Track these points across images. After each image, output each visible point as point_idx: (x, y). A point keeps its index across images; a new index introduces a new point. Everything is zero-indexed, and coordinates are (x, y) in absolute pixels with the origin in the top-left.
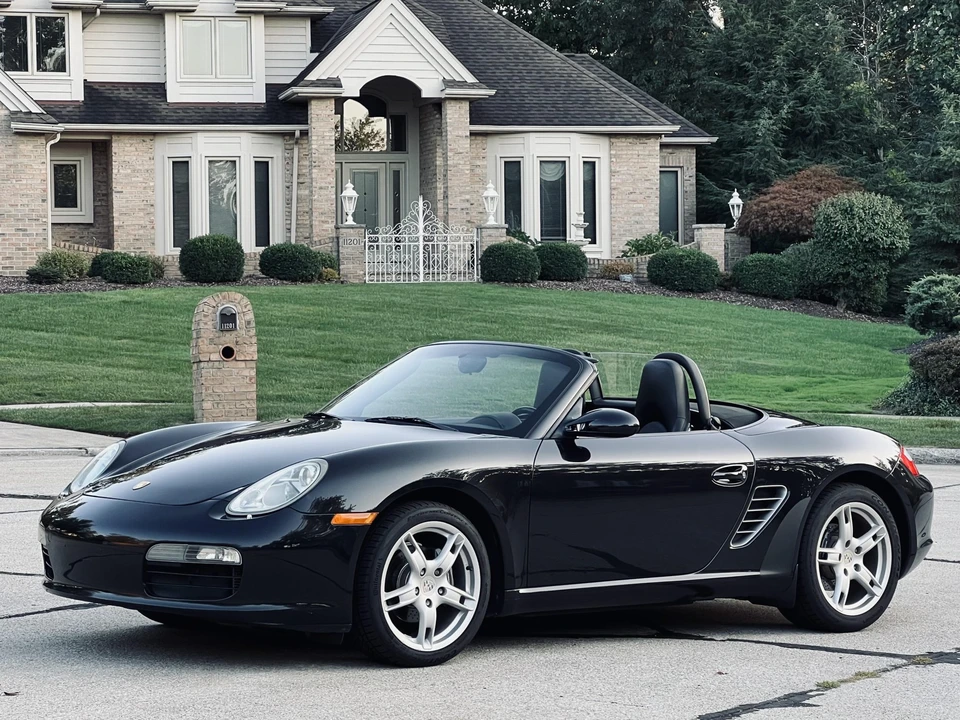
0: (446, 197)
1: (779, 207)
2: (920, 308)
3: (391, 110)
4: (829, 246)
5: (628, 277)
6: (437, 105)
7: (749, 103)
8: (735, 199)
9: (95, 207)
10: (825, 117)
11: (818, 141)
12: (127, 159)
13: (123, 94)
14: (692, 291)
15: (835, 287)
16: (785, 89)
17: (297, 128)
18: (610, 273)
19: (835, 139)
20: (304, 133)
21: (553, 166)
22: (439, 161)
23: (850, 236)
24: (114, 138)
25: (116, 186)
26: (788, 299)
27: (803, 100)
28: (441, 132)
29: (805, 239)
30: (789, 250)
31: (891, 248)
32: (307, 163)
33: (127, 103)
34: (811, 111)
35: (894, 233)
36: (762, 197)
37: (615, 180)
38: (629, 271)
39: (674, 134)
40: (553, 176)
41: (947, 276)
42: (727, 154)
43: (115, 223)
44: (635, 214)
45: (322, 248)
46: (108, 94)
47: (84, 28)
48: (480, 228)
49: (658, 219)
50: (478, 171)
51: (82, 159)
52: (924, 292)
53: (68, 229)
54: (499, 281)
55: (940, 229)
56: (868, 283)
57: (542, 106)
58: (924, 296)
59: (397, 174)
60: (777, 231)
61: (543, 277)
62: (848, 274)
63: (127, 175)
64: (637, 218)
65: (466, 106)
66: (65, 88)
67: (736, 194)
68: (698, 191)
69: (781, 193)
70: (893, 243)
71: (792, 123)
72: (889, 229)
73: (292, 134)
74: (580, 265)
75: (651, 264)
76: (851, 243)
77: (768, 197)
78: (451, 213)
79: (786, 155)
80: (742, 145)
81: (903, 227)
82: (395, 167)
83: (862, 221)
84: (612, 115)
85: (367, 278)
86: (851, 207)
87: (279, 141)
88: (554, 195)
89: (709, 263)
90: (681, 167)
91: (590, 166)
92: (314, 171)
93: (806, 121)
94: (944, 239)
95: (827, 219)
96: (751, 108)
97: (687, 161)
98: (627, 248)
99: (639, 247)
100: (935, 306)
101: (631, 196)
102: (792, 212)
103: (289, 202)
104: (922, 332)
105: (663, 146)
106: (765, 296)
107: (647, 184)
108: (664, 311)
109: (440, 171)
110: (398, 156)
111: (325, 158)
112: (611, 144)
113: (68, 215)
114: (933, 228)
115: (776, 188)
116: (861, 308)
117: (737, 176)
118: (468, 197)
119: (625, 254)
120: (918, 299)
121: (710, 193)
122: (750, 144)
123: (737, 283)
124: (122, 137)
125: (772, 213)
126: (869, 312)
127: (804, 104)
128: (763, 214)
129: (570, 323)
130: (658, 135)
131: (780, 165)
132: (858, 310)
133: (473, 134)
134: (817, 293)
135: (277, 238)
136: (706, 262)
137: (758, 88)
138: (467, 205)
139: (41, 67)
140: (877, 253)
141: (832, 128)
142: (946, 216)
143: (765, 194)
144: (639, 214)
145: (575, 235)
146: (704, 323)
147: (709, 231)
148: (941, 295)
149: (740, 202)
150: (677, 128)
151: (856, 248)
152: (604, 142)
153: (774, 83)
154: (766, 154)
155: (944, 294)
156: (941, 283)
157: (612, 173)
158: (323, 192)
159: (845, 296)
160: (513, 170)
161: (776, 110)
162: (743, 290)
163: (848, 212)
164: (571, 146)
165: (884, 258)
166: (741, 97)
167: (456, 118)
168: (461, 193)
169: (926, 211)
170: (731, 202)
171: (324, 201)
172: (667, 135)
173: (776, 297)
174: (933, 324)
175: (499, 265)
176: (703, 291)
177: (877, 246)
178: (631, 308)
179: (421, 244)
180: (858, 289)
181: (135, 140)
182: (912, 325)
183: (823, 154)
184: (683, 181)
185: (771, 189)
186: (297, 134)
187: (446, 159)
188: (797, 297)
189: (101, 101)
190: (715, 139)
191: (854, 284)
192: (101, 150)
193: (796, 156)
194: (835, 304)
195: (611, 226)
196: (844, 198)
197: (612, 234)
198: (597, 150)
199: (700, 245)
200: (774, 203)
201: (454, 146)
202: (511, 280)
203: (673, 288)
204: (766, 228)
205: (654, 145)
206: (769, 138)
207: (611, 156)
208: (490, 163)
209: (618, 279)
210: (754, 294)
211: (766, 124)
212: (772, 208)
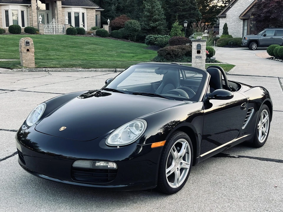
0: (58, 19)
2: (148, 41)
3: (46, 2)
4: (128, 29)
5: (92, 34)
6: (55, 1)
8: (109, 21)
10: (123, 6)
11: (121, 11)
14: (104, 37)
15: (128, 37)
17: (29, 5)
18: (89, 33)
19: (124, 10)
20: (30, 6)
21: (76, 14)
22: (56, 12)
23: (131, 27)
26: (121, 39)
28: (56, 6)
29: (122, 28)
30: (120, 30)
32: (31, 11)
34: (121, 5)
35: (138, 27)
36: (114, 20)
39: (98, 9)
40: (77, 15)
42: (105, 12)
45: (36, 28)
48: (65, 25)
49: (95, 24)
50: (63, 14)
54: (70, 34)
56: (134, 36)
57: (74, 2)
59: (48, 14)
60: (117, 26)
61: (78, 34)
62: (131, 34)
64: (92, 23)
65: (61, 2)
67: (109, 19)
68: (101, 19)
69: (117, 20)
70: (138, 29)
71: (117, 7)
73: (28, 6)
74: (84, 32)
75: (96, 32)
77: (115, 20)
78: (59, 22)
79: (116, 13)
80: (108, 11)
81: (140, 26)
82: (47, 13)
83: (133, 25)
84: (87, 4)
85: (44, 33)
87: (25, 7)
88: (77, 19)
89: (106, 32)
90: (98, 15)
91: (83, 14)
92: (33, 13)
93: (120, 7)
94: (146, 28)
95: (127, 24)
96: (110, 4)
97: (99, 13)
99: (93, 29)
100: (151, 41)
101: (91, 19)
102: (120, 23)
103: (28, 19)
104: (148, 45)
105: (96, 11)
106: (117, 38)
107: (93, 17)
109: (56, 14)
110: (47, 11)
111: (35, 11)
112: (87, 10)
114: (144, 26)
116: (132, 40)
117: (108, 16)
119: (91, 30)
120: (148, 39)
121: (103, 19)
122: (110, 11)
123: (111, 36)
126: (134, 41)
127: (119, 4)
128: (114, 23)
129: (87, 43)
130: (95, 9)
131: (116, 15)
132: (132, 41)
133: (62, 7)
134: (125, 38)
135: (26, 26)
138: (62, 20)
141: (124, 8)
142: (146, 24)
145: (81, 26)
146: (110, 43)
147: (106, 26)
148: (152, 39)
150: (98, 7)
151: (132, 30)
152: (86, 9)
154: (113, 13)
156: (151, 36)
157: (87, 15)
158: (34, 17)
159: (130, 38)
160: (69, 14)
161: (115, 5)
162: (113, 37)
163: (131, 23)
164: (80, 10)
165: (137, 32)
167: (59, 4)
168: (60, 18)
169: (143, 23)
170: (108, 21)
171: (35, 18)
172: (97, 9)
173: (118, 38)
174: (150, 44)
175: (70, 32)
176: (106, 37)
177: (136, 29)
178: (96, 40)
179: (54, 27)
180: (132, 37)
182: (146, 44)
184: (98, 17)
186: (29, 6)
187: (57, 12)
190: (104, 10)
193: (118, 13)
194: (128, 39)
196: (130, 21)
197: (87, 26)
198: (84, 11)
199: (104, 28)
200: (116, 21)
201: (59, 9)
202: (72, 34)
203: (101, 36)
204: (115, 26)
205: (94, 10)
206: (114, 10)
207: (87, 12)
208: (65, 12)
209: (90, 34)
210: (115, 38)
211: (113, 7)
212: (116, 22)
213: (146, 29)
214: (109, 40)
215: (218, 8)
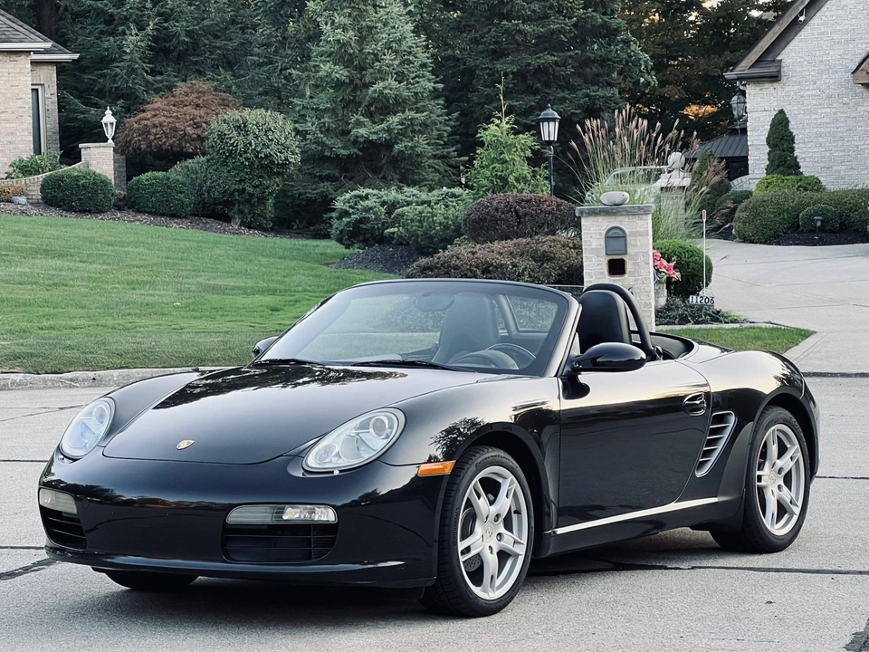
1: (161, 125)
2: (349, 223)
4: (225, 163)
5: (22, 200)
7: (110, 20)
8: (109, 118)
10: (189, 33)
11: (181, 57)
14: (90, 212)
15: (229, 204)
19: (198, 55)
23: (245, 152)
26: (185, 217)
27: (166, 17)
29: (191, 156)
30: (178, 167)
31: (285, 164)
34: (178, 27)
35: (286, 148)
36: (142, 115)
38: (21, 193)
39: (47, 51)
41: (370, 191)
44: (8, 134)
49: (31, 139)
52: (350, 207)
55: (323, 143)
56: (262, 200)
58: (351, 211)
60: (160, 148)
62: (244, 189)
64: (10, 138)
67: (108, 112)
68: (60, 109)
70: (286, 159)
71: (155, 39)
72: (282, 145)
75: (43, 187)
76: (247, 159)
77: (149, 115)
79: (153, 72)
80: (104, 61)
81: (294, 143)
83: (257, 137)
86: (245, 123)
89: (105, 183)
90: (42, 85)
93: (170, 37)
94: (327, 153)
95: (222, 136)
96: (112, 24)
97: (49, 77)
98: (11, 169)
99: (26, 169)
100: (362, 221)
101: (4, 116)
102: (175, 130)
104: (348, 247)
105: (34, 63)
106: (163, 215)
107: (19, 103)
114: (317, 143)
115: (156, 106)
116: (253, 225)
117: (101, 93)
119: (9, 176)
120: (345, 214)
121: (75, 111)
122: (115, 60)
123: (132, 204)
125: (154, 130)
126: (261, 228)
127: (166, 21)
128: (145, 132)
130: (27, 53)
131: (148, 81)
132: (250, 228)
134: (212, 210)
136: (103, 182)
140: (272, 169)
141: (196, 44)
142: (327, 131)
143: (144, 111)
144: (12, 134)
146: (136, 244)
147: (97, 151)
148: (368, 210)
149: (113, 120)
150: (49, 45)
151: (252, 164)
154: (134, 71)
155: (371, 208)
156: (366, 197)
159: (241, 212)
161: (141, 28)
162: (139, 210)
163: (242, 128)
165: (278, 174)
169: (309, 126)
170: (103, 121)
172: (37, 53)
173: (173, 216)
174: (361, 238)
176: (100, 212)
177: (272, 162)
178: (53, 231)
180: (252, 205)
182: (340, 240)
183: (188, 70)
184: (45, 99)
185: (149, 107)
188: (195, 215)
190: (76, 56)
191: (248, 201)
193: (161, 74)
194: (228, 220)
196: (234, 115)
199: (88, 165)
200: (156, 121)
203: (70, 209)
204: (149, 146)
205: (25, 63)
206: (137, 55)
209: (11, 201)
210: (150, 213)
211: (133, 41)
212: (155, 126)
213: (328, 159)
214: (119, 227)
215: (755, 13)
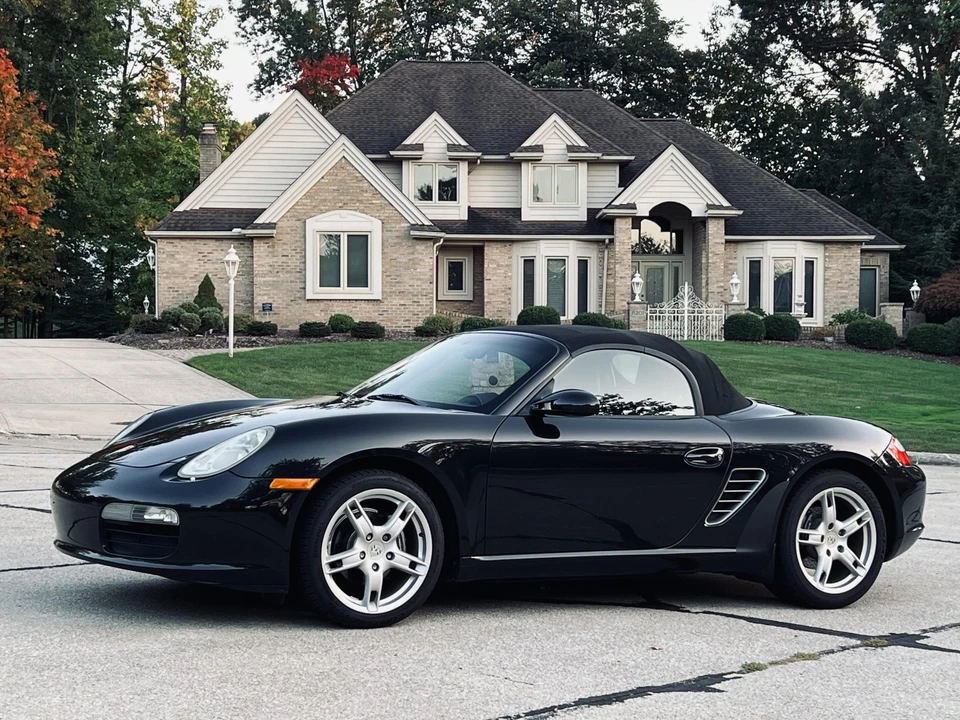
0: (707, 284)
1: (944, 292)
3: (674, 227)
5: (830, 339)
6: (702, 222)
7: (929, 222)
8: (915, 287)
9: (474, 290)
12: (494, 257)
13: (493, 215)
14: (876, 349)
16: (955, 211)
17: (607, 237)
18: (818, 335)
20: (612, 241)
21: (784, 264)
22: (704, 261)
24: (486, 244)
25: (486, 276)
26: (948, 356)
28: (705, 240)
30: (951, 322)
32: (612, 261)
33: (495, 221)
36: (933, 285)
37: (829, 273)
38: (832, 334)
39: (871, 243)
40: (783, 271)
42: (913, 257)
43: (486, 300)
44: (842, 297)
45: (619, 317)
46: (483, 215)
47: (469, 173)
48: (727, 305)
49: (858, 299)
50: (730, 267)
51: (466, 258)
53: (457, 304)
54: (736, 340)
57: (777, 222)
59: (677, 269)
60: (942, 308)
61: (768, 338)
63: (494, 269)
64: (843, 300)
65: (722, 222)
66: (456, 211)
67: (915, 283)
68: (890, 282)
69: (947, 282)
73: (603, 241)
74: (794, 331)
75: (848, 330)
77: (937, 285)
78: (710, 295)
79: (954, 258)
80: (923, 250)
82: (675, 265)
84: (827, 228)
87: (594, 246)
88: (783, 283)
89: (890, 330)
90: (878, 266)
91: (810, 264)
92: (617, 266)
96: (929, 225)
97: (882, 261)
98: (832, 320)
99: (840, 319)
101: (840, 285)
102: (955, 296)
103: (601, 287)
105: (863, 251)
106: (931, 353)
107: (851, 277)
108: (849, 360)
109: (704, 266)
110: (677, 258)
111: (625, 257)
112: (825, 249)
113: (455, 295)
115: (944, 279)
118: (722, 284)
119: (831, 323)
121: (898, 283)
122: (928, 249)
123: (911, 343)
124: (492, 244)
125: (939, 296)
128: (932, 297)
129: (775, 367)
130: (859, 243)
131: (950, 264)
133: (727, 242)
135: (592, 308)
136: (887, 329)
137: (935, 211)
138: (722, 290)
139: (441, 198)
143: (935, 283)
144: (845, 297)
145: (798, 310)
147: (892, 308)
149: (918, 289)
150: (873, 237)
152: (821, 248)
153: (947, 207)
154: (939, 256)
157: (826, 269)
158: (623, 280)
160: (755, 267)
161: (947, 226)
162: (915, 349)
164: (797, 250)
166: (923, 217)
167: (716, 232)
168: (718, 282)
170: (912, 289)
171: (622, 287)
172: (864, 243)
173: (938, 354)
175: (737, 329)
176: (884, 350)
178: (824, 358)
179: (687, 314)
181: (499, 245)
184: (880, 275)
185: (940, 279)
186: (607, 241)
187: (708, 259)
188: (955, 354)
189: (479, 219)
190: (903, 246)
192: (478, 252)
195: (824, 305)
197: (825, 311)
198: (816, 253)
199: (884, 317)
200: (941, 289)
201: (713, 249)
202: (744, 339)
203: (862, 347)
204: (935, 306)
205: (857, 250)
206: (942, 245)
207: (825, 257)
208: (739, 261)
209: (823, 340)
210: (921, 352)
211: (939, 234)
212: (940, 293)
214: (896, 359)
